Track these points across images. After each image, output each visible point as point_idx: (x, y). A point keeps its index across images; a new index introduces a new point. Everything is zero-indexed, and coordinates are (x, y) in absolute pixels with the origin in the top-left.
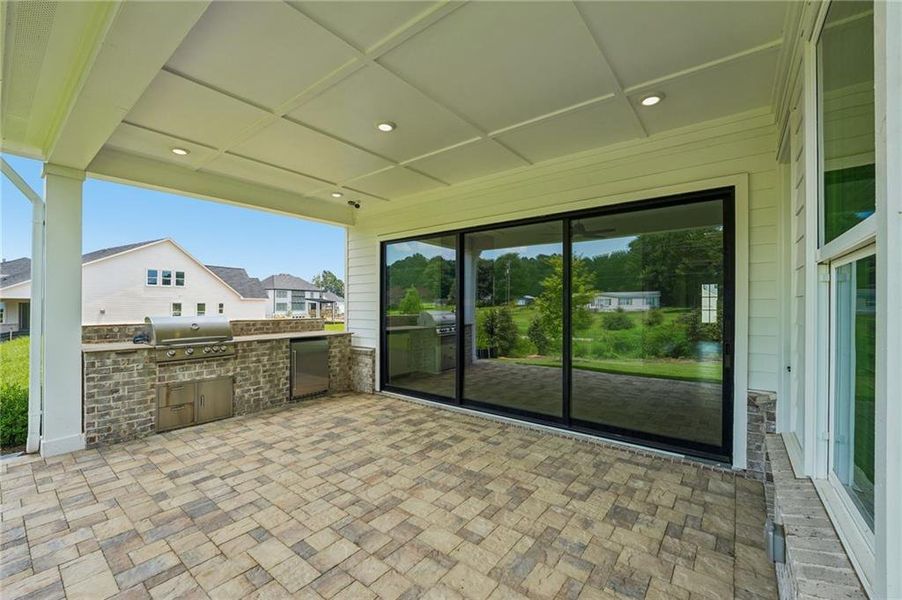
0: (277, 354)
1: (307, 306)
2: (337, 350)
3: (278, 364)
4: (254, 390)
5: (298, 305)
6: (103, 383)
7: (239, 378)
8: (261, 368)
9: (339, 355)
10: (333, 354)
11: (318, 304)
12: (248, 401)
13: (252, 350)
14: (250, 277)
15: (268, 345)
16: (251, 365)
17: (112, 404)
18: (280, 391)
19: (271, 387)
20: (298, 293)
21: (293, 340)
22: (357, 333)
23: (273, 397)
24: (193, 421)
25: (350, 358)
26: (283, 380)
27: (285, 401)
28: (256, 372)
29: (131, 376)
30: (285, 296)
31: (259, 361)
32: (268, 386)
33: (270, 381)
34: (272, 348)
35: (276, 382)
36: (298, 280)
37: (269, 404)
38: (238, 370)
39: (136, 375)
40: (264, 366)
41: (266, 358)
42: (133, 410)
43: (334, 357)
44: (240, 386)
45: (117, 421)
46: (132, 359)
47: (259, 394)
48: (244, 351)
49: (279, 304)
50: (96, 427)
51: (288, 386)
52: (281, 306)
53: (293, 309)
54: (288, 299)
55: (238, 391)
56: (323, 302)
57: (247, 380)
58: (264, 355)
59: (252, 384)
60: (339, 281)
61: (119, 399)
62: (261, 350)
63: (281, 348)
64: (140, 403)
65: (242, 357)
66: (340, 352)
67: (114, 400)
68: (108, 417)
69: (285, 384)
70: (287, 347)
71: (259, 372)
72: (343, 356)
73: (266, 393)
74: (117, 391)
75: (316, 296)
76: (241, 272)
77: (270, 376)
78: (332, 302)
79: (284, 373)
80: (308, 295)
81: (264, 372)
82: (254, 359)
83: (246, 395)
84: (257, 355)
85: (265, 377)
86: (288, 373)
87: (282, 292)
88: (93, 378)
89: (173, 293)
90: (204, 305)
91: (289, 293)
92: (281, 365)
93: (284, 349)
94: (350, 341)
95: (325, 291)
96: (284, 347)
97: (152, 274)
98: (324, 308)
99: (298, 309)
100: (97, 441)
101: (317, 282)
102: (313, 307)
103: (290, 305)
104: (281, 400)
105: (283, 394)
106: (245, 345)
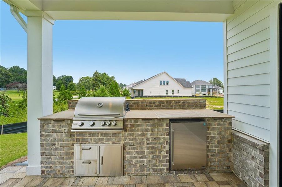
0: (158, 131)
1: (207, 90)
2: (216, 132)
3: (159, 139)
4: (140, 158)
5: (203, 90)
6: (48, 138)
7: (128, 146)
8: (145, 140)
9: (218, 137)
10: (212, 135)
11: (211, 90)
12: (135, 165)
13: (138, 126)
14: (187, 81)
15: (151, 122)
16: (137, 137)
17: (53, 152)
18: (161, 162)
19: (153, 157)
20: (204, 86)
21: (172, 120)
22: (238, 117)
23: (155, 165)
24: (96, 173)
25: (229, 141)
26: (163, 153)
27: (165, 170)
28: (141, 143)
29: (61, 136)
30: (199, 87)
31: (143, 135)
32: (151, 156)
33: (152, 153)
34: (154, 125)
35: (157, 154)
36: (204, 82)
37: (151, 171)
38: (127, 140)
39: (64, 135)
40: (148, 139)
41: (149, 133)
42: (63, 158)
43: (213, 138)
44: (129, 153)
45: (55, 163)
46: (62, 124)
47: (143, 162)
48: (132, 126)
49: (197, 90)
50: (45, 165)
51: (168, 158)
52: (198, 91)
53: (202, 91)
54: (200, 88)
55: (127, 156)
56: (213, 89)
57: (134, 149)
58: (147, 130)
59: (138, 153)
60: (220, 81)
61: (56, 150)
62: (145, 126)
63: (161, 126)
64: (67, 154)
65: (131, 130)
66: (219, 134)
67: (54, 151)
68: (50, 160)
69: (166, 157)
70: (167, 125)
71: (144, 143)
72: (223, 138)
73: (149, 162)
74: (54, 145)
75: (211, 87)
76: (184, 80)
77: (153, 148)
78: (217, 89)
79: (164, 147)
80: (207, 87)
81: (148, 144)
82: (140, 133)
83: (134, 161)
84: (142, 130)
85: (148, 148)
86: (167, 148)
87: (198, 86)
88: (44, 135)
89: (166, 87)
90: (173, 90)
91: (201, 86)
92: (162, 141)
93: (165, 127)
94: (230, 124)
95: (214, 85)
96: (164, 125)
97: (161, 82)
98: (213, 91)
99: (203, 91)
100: (45, 174)
101: (211, 82)
102: (209, 91)
103: (201, 90)
104: (161, 170)
105: (164, 165)
106: (133, 121)
